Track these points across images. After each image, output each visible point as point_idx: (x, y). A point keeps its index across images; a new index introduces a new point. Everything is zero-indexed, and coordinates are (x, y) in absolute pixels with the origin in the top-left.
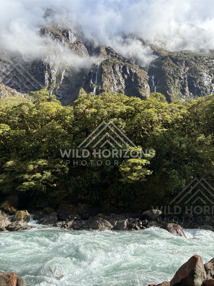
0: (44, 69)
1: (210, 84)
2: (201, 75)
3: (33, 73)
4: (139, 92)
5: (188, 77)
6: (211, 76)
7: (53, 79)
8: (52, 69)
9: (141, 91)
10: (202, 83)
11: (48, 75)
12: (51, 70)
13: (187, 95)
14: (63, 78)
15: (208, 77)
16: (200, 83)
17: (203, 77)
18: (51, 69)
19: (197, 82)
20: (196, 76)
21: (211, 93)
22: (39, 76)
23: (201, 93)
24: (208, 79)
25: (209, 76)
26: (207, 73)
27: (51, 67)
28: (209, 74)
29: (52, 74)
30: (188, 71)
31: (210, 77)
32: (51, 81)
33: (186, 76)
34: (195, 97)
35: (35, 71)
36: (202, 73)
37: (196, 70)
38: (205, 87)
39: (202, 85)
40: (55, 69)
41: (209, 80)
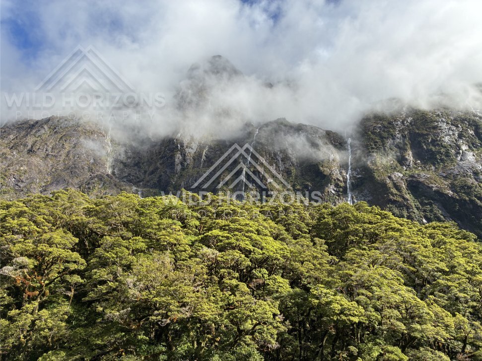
0: (174, 148)
1: (456, 140)
2: (435, 128)
3: (160, 156)
4: (319, 169)
5: (410, 133)
6: (457, 127)
7: (188, 161)
8: (187, 147)
9: (322, 167)
10: (437, 141)
11: (181, 158)
12: (186, 150)
13: (409, 166)
14: (205, 159)
15: (450, 129)
16: (433, 141)
17: (440, 129)
18: (185, 147)
19: (428, 141)
20: (426, 130)
21: (457, 157)
22: (168, 160)
23: (436, 159)
24: (451, 133)
25: (452, 127)
26: (447, 123)
27: (185, 145)
28: (452, 124)
29: (186, 154)
30: (410, 123)
31: (454, 128)
32: (185, 165)
33: (406, 133)
34: (425, 167)
35: (162, 153)
36: (436, 124)
37: (426, 120)
38: (445, 147)
39: (438, 144)
40: (193, 147)
41: (454, 134)
